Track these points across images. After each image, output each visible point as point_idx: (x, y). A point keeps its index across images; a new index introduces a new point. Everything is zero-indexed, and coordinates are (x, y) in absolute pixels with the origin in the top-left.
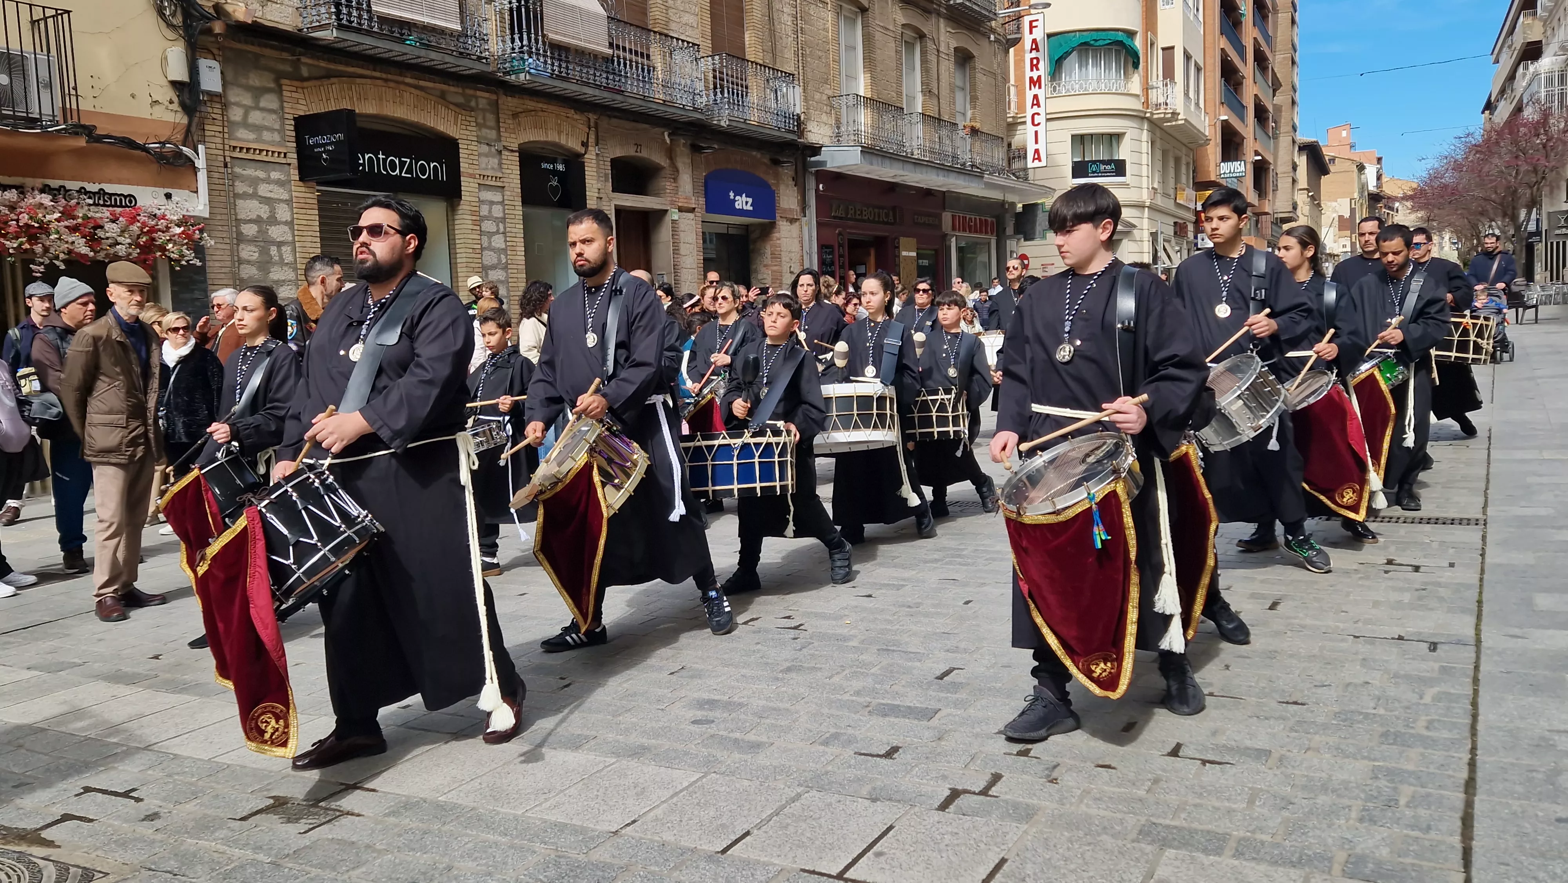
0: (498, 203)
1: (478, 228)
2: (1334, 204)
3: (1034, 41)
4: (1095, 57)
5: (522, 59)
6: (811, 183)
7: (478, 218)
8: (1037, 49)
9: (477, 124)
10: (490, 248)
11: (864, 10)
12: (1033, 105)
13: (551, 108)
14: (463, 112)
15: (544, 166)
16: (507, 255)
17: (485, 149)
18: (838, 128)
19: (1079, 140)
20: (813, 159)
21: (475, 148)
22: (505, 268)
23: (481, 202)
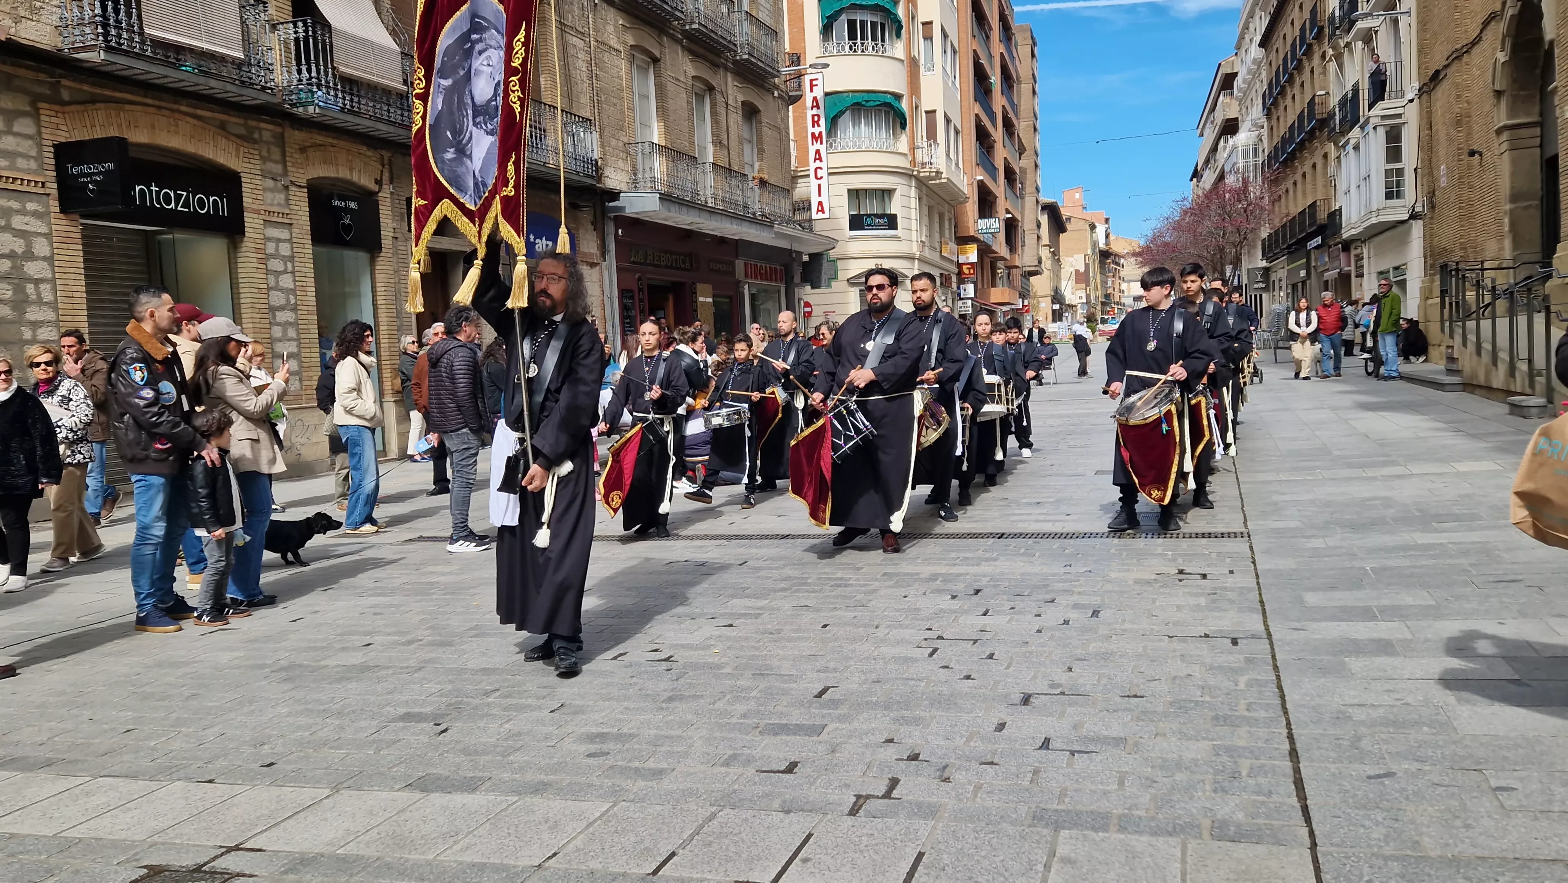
0: (285, 241)
1: (264, 266)
2: (1071, 259)
3: (815, 99)
4: (866, 117)
5: (311, 91)
6: (610, 228)
7: (263, 256)
8: (818, 107)
9: (262, 158)
10: (277, 288)
11: (656, 61)
12: (815, 159)
13: (342, 143)
14: (245, 144)
15: (336, 203)
16: (296, 296)
17: (270, 183)
18: (635, 174)
19: (855, 194)
20: (611, 204)
21: (259, 182)
22: (295, 309)
23: (269, 239)
